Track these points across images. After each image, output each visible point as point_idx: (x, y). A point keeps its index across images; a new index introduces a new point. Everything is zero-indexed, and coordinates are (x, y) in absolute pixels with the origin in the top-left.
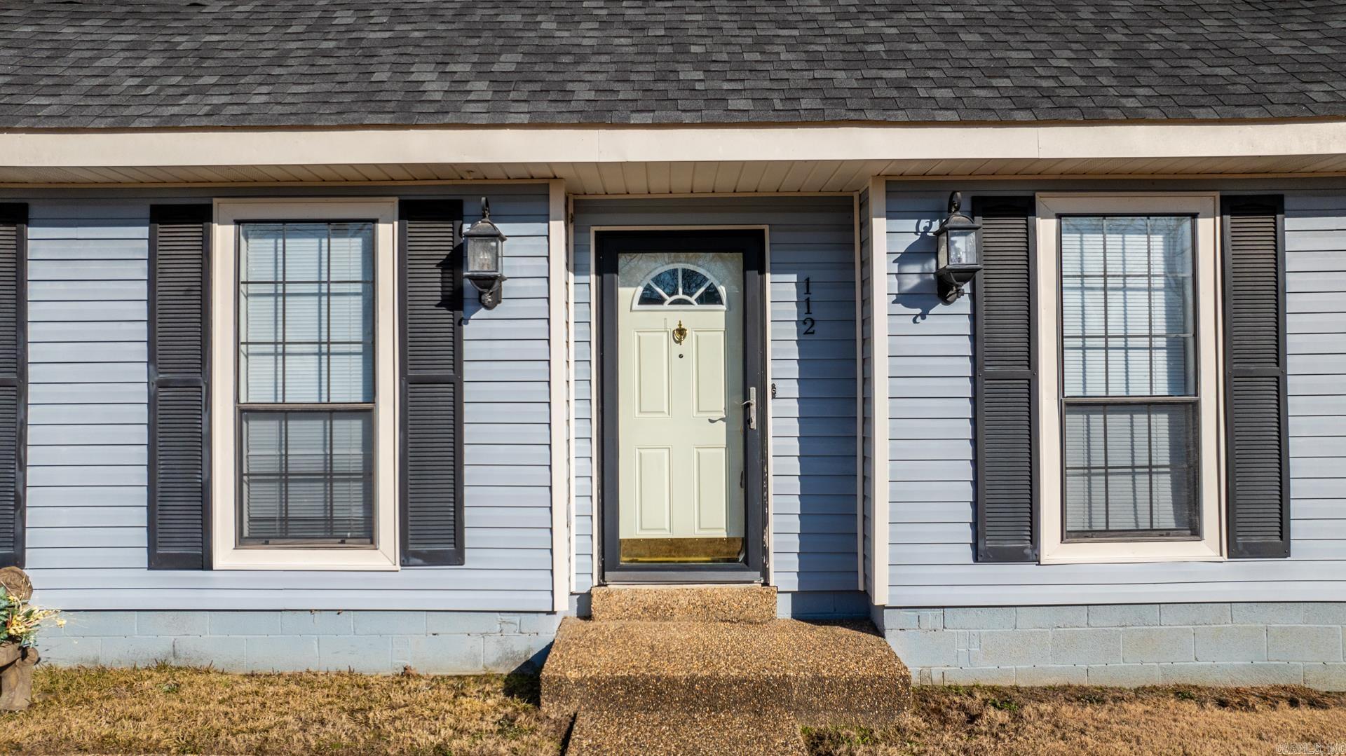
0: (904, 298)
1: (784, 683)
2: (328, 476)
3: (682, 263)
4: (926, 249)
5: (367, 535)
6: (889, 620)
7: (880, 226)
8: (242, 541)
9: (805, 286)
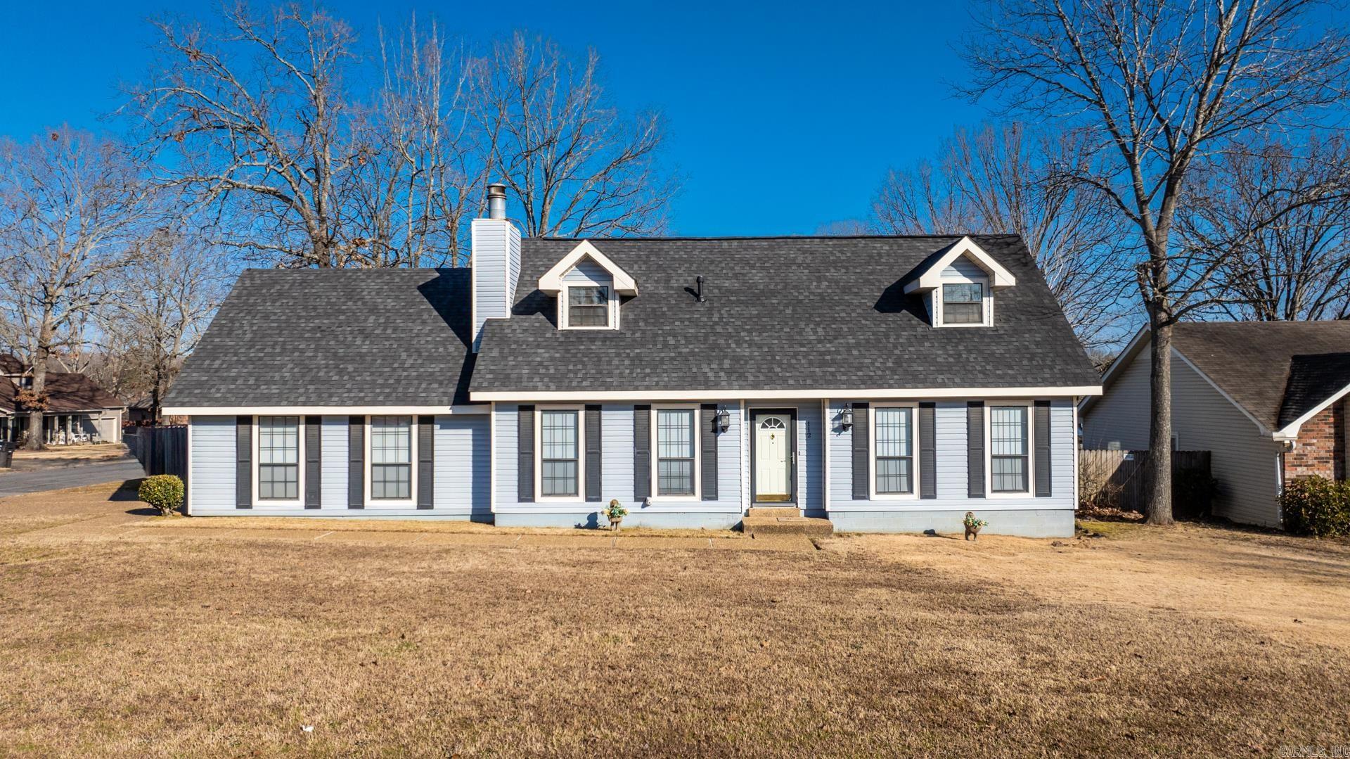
0: (834, 430)
1: (803, 527)
2: (681, 477)
3: (772, 417)
4: (840, 416)
5: (692, 492)
6: (830, 515)
7: (828, 411)
8: (659, 494)
9: (808, 424)
